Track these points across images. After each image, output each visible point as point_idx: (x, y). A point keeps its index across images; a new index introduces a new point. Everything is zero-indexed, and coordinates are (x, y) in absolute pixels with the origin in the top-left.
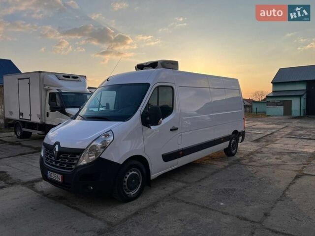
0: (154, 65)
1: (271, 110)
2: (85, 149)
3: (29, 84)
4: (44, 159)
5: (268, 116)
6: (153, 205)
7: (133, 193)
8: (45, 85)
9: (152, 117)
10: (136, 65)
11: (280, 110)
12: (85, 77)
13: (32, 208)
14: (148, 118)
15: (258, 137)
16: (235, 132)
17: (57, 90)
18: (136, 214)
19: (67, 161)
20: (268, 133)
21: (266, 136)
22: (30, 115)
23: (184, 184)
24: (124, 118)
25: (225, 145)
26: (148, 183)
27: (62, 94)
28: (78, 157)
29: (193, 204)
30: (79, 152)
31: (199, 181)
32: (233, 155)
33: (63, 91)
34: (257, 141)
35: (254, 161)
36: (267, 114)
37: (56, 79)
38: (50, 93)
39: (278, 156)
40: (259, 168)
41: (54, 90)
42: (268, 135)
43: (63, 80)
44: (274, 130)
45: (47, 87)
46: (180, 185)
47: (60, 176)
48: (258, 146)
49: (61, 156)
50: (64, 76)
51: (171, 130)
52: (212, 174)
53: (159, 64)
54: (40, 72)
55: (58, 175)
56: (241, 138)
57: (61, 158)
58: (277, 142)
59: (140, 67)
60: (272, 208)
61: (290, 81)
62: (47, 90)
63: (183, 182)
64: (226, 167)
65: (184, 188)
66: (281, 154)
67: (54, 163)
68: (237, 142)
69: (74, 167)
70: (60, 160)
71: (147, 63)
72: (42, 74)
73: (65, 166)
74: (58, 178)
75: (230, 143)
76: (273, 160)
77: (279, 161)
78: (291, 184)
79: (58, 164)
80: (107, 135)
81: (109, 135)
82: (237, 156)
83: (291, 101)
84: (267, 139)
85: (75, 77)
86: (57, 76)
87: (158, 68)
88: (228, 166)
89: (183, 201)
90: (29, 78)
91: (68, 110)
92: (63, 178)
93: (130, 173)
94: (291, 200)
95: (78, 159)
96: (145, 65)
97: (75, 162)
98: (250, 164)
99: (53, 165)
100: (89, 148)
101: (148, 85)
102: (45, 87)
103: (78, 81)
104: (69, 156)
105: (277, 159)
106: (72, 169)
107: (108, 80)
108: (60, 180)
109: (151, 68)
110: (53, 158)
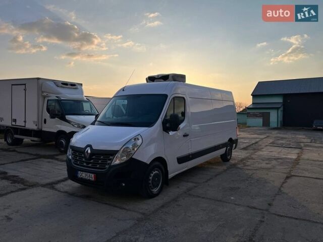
0: (165, 78)
1: (251, 121)
2: (118, 151)
3: (25, 90)
4: (73, 161)
5: (249, 127)
6: (175, 200)
7: (155, 190)
8: (43, 92)
9: (172, 124)
10: (147, 77)
11: (260, 121)
12: (81, 84)
13: (66, 205)
14: (168, 125)
15: (245, 145)
16: (231, 140)
17: (56, 97)
18: (163, 206)
19: (100, 162)
20: (253, 142)
21: (252, 145)
22: (25, 122)
23: (195, 185)
24: (149, 124)
25: (222, 151)
26: (167, 182)
27: (62, 101)
28: (111, 157)
29: (207, 198)
30: (113, 153)
31: (206, 182)
32: (228, 160)
33: (62, 98)
34: (245, 149)
35: (248, 166)
36: (247, 125)
37: (54, 86)
38: (48, 100)
39: (267, 162)
40: (255, 171)
41: (53, 97)
42: (253, 144)
43: (61, 87)
44: (257, 140)
45: (45, 94)
46: (190, 185)
47: (93, 175)
48: (247, 153)
49: (94, 157)
50: (62, 83)
51: (184, 136)
52: (216, 176)
53: (170, 78)
54: (38, 79)
55: (91, 174)
56: (234, 145)
57: (93, 159)
58: (263, 150)
59: (151, 79)
60: (273, 200)
61: (269, 93)
62: (44, 97)
63: (192, 182)
64: (225, 171)
65: (196, 187)
66: (269, 159)
67: (85, 164)
68: (232, 149)
69: (107, 166)
70: (92, 161)
71: (158, 76)
72: (40, 81)
73: (98, 166)
74: (92, 177)
75: (226, 150)
76: (264, 165)
77: (269, 166)
78: (283, 183)
79: (90, 165)
80: (136, 139)
81: (138, 139)
82: (232, 162)
83: (269, 113)
84: (253, 147)
85: (73, 85)
86: (54, 83)
87: (169, 81)
88: (226, 170)
89: (199, 197)
90: (25, 84)
91: (68, 117)
92: (96, 177)
93: (154, 173)
94: (287, 194)
95: (112, 160)
96: (157, 77)
97: (109, 162)
98: (245, 168)
99: (84, 166)
100: (122, 150)
101: (166, 96)
102: (43, 94)
103: (76, 88)
104: (102, 157)
105: (267, 164)
106: (105, 168)
107: (123, 90)
108: (93, 179)
109: (162, 80)
110: (84, 160)
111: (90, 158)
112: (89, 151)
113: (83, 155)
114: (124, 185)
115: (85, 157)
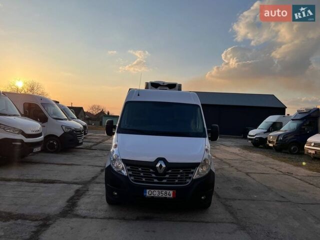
0: (172, 86)
2: (199, 163)
19: (179, 176)
28: (192, 170)
30: (195, 165)
47: (171, 192)
49: (170, 171)
53: (177, 87)
55: (168, 191)
57: (168, 174)
59: (155, 85)
67: (156, 180)
70: (167, 176)
71: (164, 83)
73: (176, 181)
74: (170, 194)
78: (254, 179)
79: (165, 181)
95: (193, 173)
97: (190, 175)
99: (155, 183)
104: (181, 171)
106: (185, 183)
107: (139, 95)
108: (171, 196)
109: (167, 88)
110: (153, 175)
111: (165, 173)
112: (164, 166)
113: (151, 170)
114: (203, 198)
115: (156, 173)
